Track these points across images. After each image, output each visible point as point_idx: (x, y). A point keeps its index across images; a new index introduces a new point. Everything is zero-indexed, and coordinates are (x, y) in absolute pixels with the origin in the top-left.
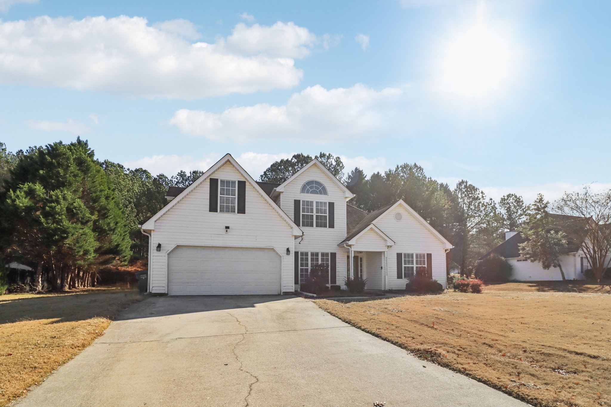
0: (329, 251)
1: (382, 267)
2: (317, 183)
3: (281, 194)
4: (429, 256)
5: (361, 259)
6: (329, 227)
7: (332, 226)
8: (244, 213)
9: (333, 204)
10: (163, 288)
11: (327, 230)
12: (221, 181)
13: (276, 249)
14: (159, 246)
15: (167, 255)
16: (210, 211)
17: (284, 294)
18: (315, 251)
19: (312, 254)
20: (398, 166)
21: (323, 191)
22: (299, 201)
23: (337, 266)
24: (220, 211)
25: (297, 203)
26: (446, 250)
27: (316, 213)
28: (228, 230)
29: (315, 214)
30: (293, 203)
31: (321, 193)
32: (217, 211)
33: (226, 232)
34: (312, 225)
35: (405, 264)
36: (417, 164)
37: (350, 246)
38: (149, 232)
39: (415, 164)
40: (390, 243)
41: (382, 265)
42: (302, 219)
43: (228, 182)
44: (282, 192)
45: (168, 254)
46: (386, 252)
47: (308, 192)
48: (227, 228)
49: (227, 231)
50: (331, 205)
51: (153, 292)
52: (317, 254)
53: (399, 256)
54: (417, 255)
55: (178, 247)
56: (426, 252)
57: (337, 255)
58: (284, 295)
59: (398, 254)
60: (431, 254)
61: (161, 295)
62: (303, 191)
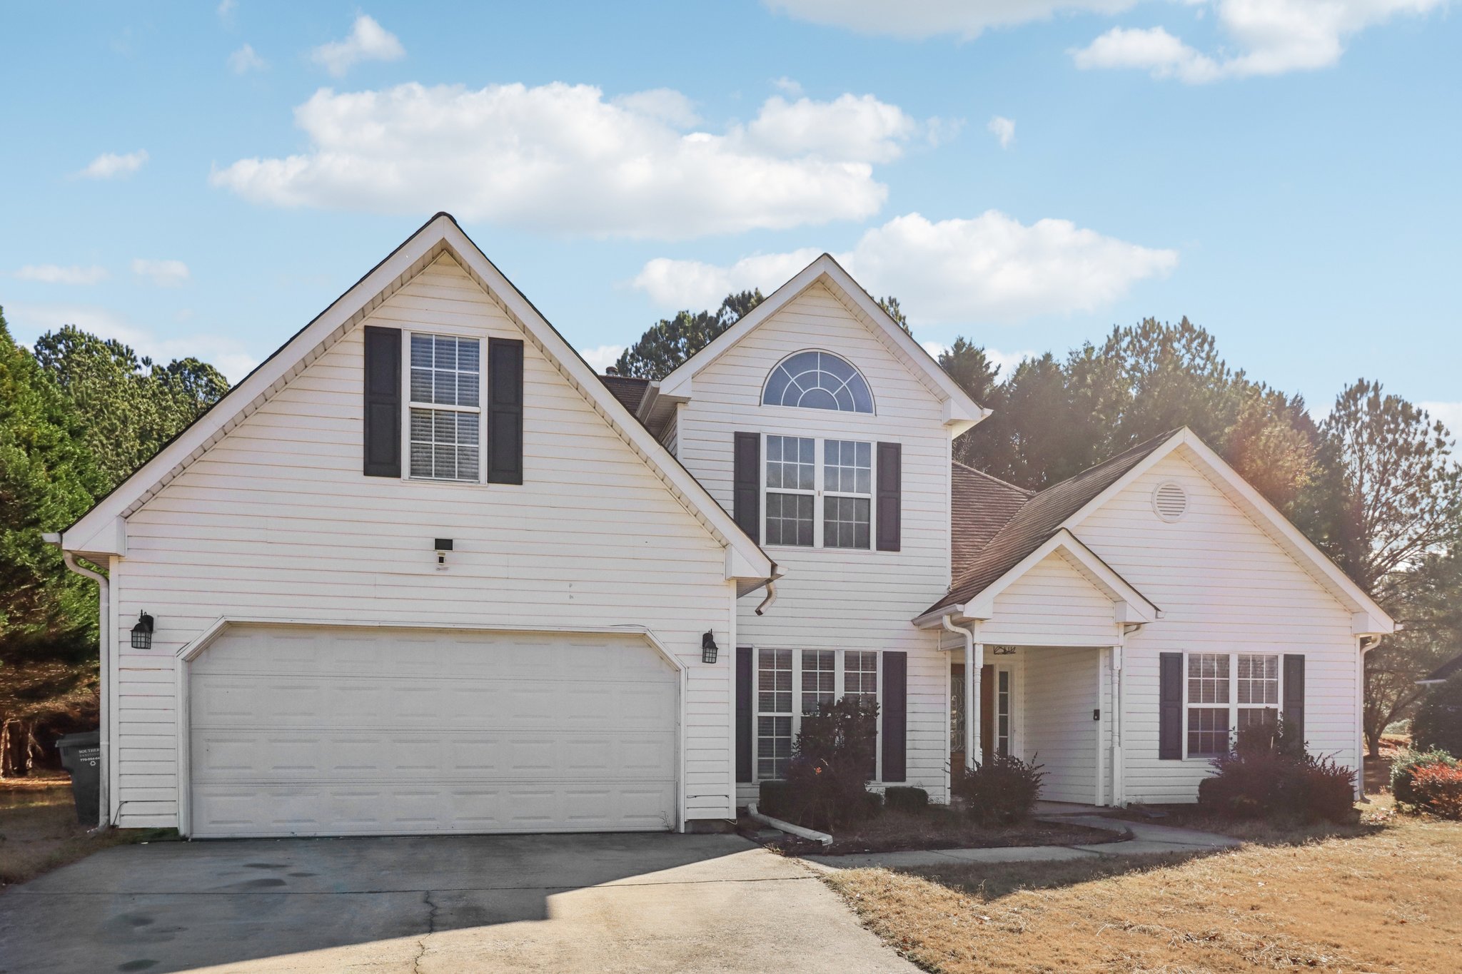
0: (877, 643)
1: (1097, 713)
2: (830, 360)
3: (680, 408)
4: (1295, 665)
5: (1004, 676)
6: (879, 548)
7: (890, 541)
8: (518, 481)
9: (896, 448)
10: (166, 807)
11: (872, 557)
12: (415, 340)
13: (659, 639)
14: (145, 625)
15: (179, 666)
16: (367, 472)
17: (690, 830)
18: (821, 644)
19: (809, 659)
20: (1116, 331)
21: (857, 398)
22: (756, 437)
23: (909, 708)
24: (413, 472)
25: (746, 446)
26: (1364, 642)
27: (827, 488)
28: (447, 554)
29: (819, 492)
30: (731, 447)
31: (847, 407)
32: (397, 474)
33: (438, 565)
34: (808, 540)
35: (1191, 700)
36: (1191, 321)
37: (968, 624)
38: (100, 563)
39: (1185, 319)
40: (1135, 611)
41: (1096, 702)
42: (768, 515)
43: (445, 344)
44: (685, 401)
45: (189, 661)
46: (1117, 651)
47: (790, 401)
48: (444, 544)
49: (441, 560)
50: (890, 455)
51: (126, 823)
52: (828, 659)
53: (1170, 665)
54: (1243, 661)
55: (230, 628)
56: (1280, 651)
57: (909, 662)
58: (693, 833)
59: (1164, 658)
60: (1301, 659)
61: (164, 838)
62: (771, 396)
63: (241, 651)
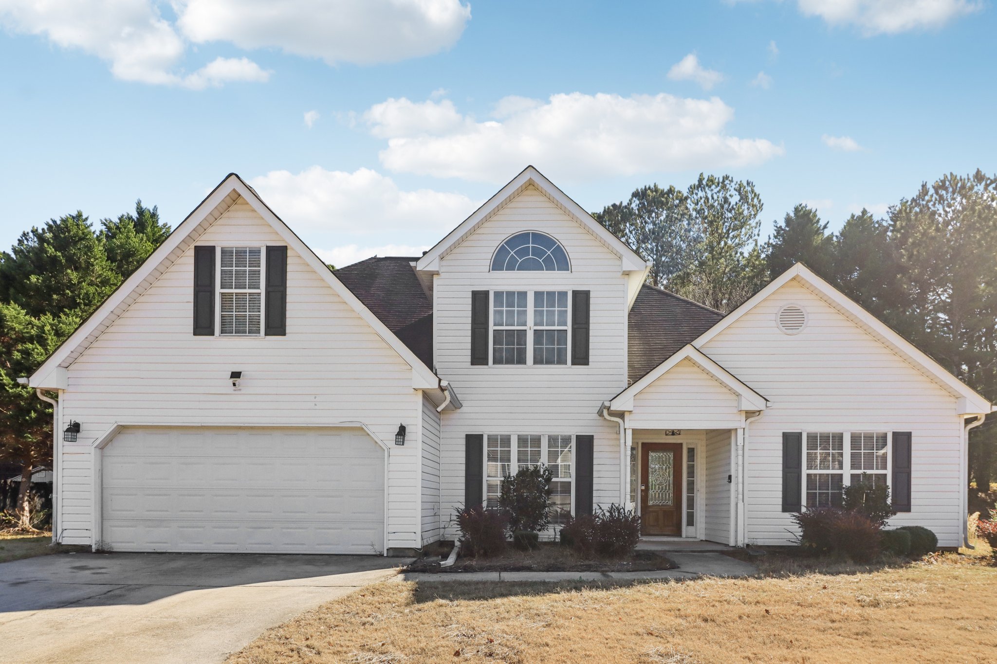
0: (573, 430)
1: (730, 477)
2: (539, 238)
3: (435, 277)
4: (903, 441)
5: (691, 451)
6: (574, 363)
7: (581, 357)
8: (284, 334)
9: (586, 294)
10: (87, 533)
11: (568, 372)
12: (223, 252)
13: (370, 430)
14: (74, 429)
15: (93, 450)
16: (195, 334)
17: (391, 554)
18: (530, 430)
19: (522, 441)
21: (557, 260)
22: (487, 293)
23: (595, 474)
24: (222, 332)
25: (480, 300)
26: (968, 421)
27: (535, 325)
28: (238, 381)
29: (530, 327)
30: (470, 301)
31: (550, 268)
32: (212, 334)
33: (233, 388)
34: (522, 360)
35: (809, 467)
36: (983, 171)
37: (621, 415)
38: (53, 394)
39: (978, 171)
40: (751, 402)
42: (494, 344)
43: (240, 253)
44: (438, 273)
45: (102, 447)
46: (740, 432)
47: (511, 268)
48: (236, 375)
49: (234, 385)
50: (582, 300)
51: (66, 541)
52: (536, 441)
53: (791, 442)
54: (855, 439)
55: (121, 429)
56: (889, 429)
57: (596, 442)
58: (393, 557)
59: (786, 436)
60: (908, 435)
61: (83, 550)
62: (497, 264)
63: (127, 441)
